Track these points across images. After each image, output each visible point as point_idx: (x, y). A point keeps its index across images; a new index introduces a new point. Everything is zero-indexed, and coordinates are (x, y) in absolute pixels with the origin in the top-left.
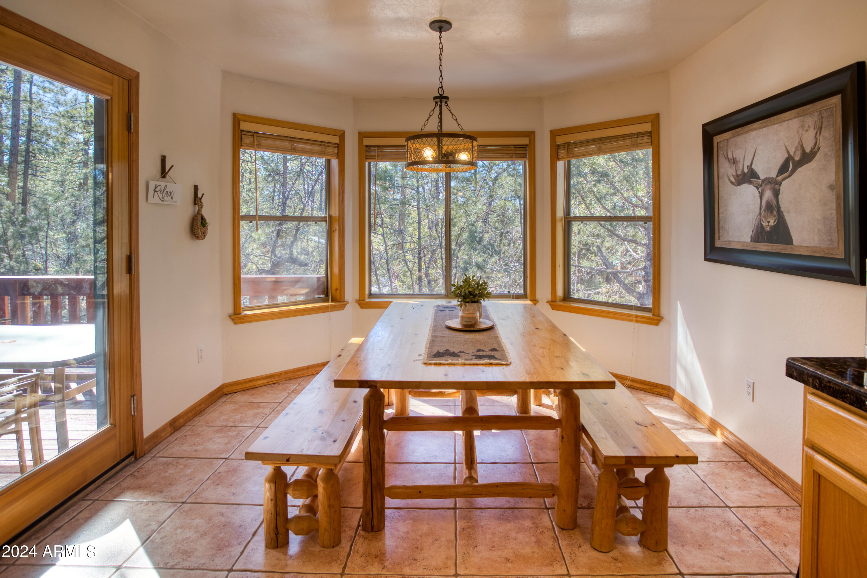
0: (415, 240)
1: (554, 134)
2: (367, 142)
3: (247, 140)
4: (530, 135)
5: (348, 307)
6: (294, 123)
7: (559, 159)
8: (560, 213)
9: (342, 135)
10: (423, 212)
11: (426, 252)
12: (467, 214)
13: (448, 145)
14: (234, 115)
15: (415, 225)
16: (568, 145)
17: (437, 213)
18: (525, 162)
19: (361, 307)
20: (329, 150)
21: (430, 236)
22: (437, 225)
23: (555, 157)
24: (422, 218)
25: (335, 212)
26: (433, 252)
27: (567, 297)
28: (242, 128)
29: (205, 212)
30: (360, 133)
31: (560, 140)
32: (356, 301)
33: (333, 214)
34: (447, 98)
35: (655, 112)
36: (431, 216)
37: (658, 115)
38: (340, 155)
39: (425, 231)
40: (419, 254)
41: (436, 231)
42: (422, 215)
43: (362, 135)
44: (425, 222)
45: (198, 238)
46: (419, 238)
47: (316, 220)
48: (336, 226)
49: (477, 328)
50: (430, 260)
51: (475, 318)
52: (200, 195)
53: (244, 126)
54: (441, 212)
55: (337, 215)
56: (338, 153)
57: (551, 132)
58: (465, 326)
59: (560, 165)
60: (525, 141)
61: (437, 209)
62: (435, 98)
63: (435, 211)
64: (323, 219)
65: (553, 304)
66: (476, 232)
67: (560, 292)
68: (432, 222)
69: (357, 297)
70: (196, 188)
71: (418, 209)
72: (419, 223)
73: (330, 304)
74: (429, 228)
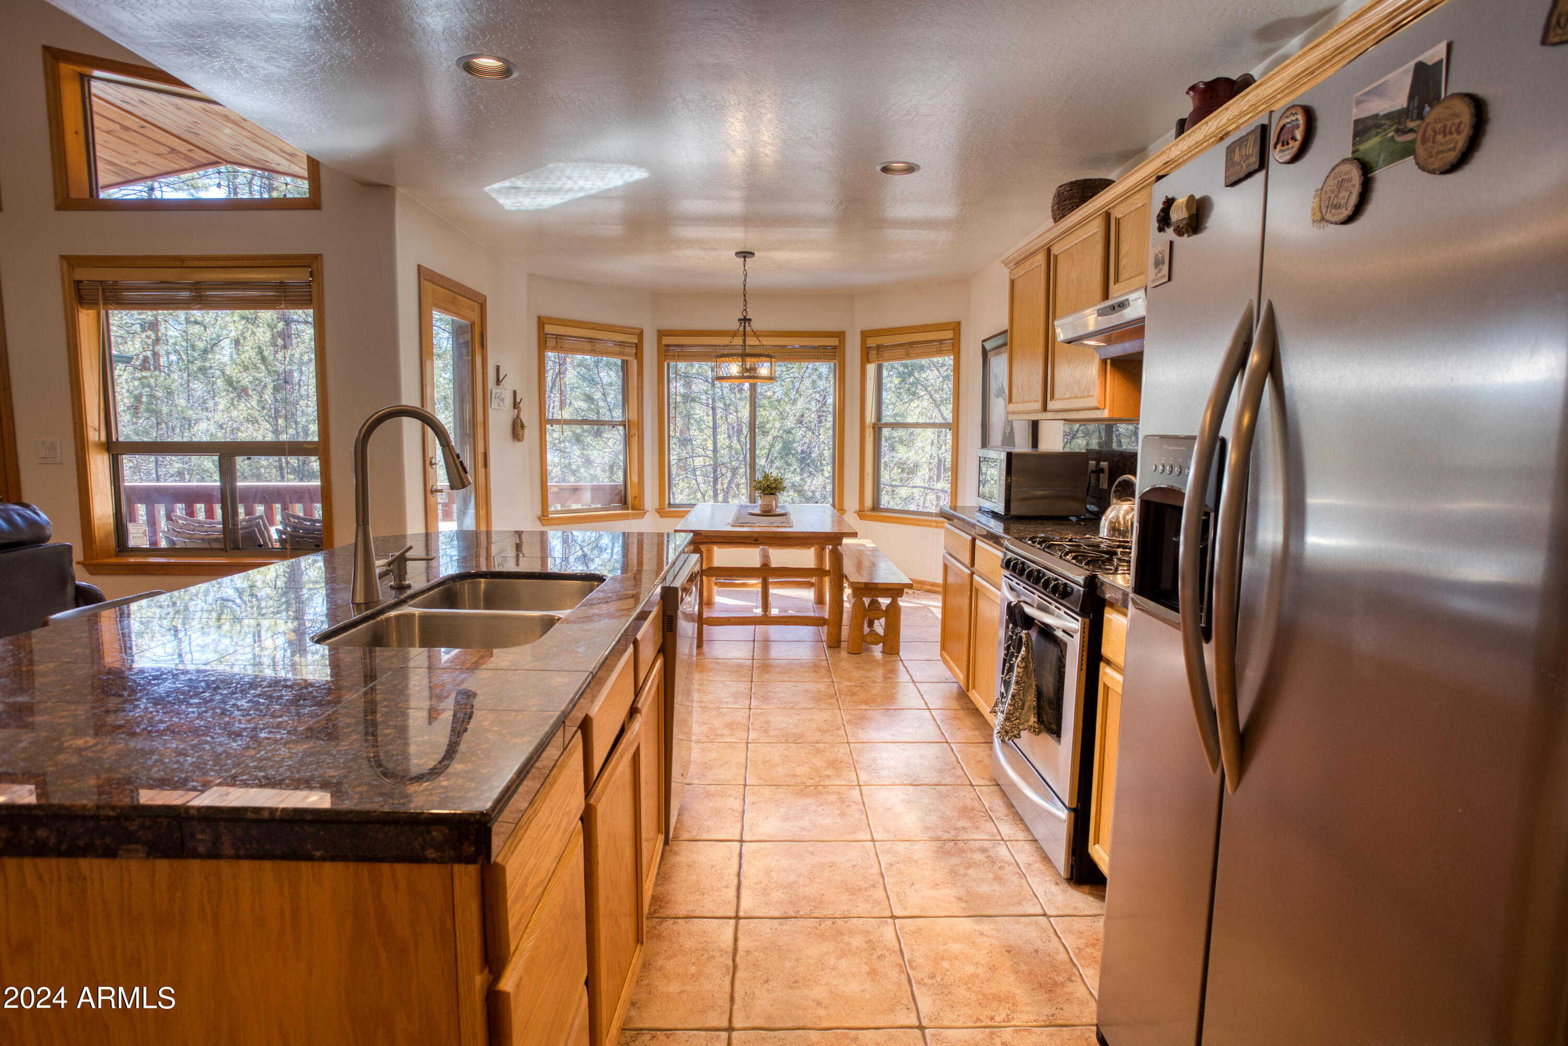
0: (710, 453)
1: (865, 335)
2: (666, 340)
3: (551, 342)
4: (840, 335)
5: (647, 515)
6: (594, 324)
7: (869, 362)
8: (870, 418)
9: (640, 335)
10: (720, 413)
11: (724, 471)
12: (783, 417)
13: (749, 362)
14: (539, 318)
15: (709, 432)
16: (879, 347)
17: (739, 414)
18: (835, 364)
19: (661, 517)
20: (627, 350)
21: (730, 447)
22: (739, 432)
23: (865, 359)
24: (719, 422)
25: (633, 415)
26: (734, 471)
27: (876, 507)
28: (546, 331)
29: (523, 417)
30: (658, 331)
31: (871, 342)
32: (656, 510)
33: (631, 418)
34: (750, 320)
35: (956, 320)
36: (732, 418)
37: (959, 323)
38: (639, 355)
39: (722, 439)
40: (715, 471)
41: (739, 441)
42: (718, 416)
43: (661, 334)
44: (723, 428)
45: (519, 440)
46: (715, 450)
47: (613, 425)
48: (634, 431)
49: (774, 513)
50: (730, 482)
51: (771, 505)
52: (518, 400)
53: (549, 329)
54: (745, 413)
55: (636, 418)
56: (636, 354)
57: (862, 332)
58: (763, 511)
59: (871, 369)
60: (834, 342)
61: (739, 408)
62: (740, 320)
63: (737, 412)
64: (623, 424)
65: (861, 514)
66: (794, 441)
67: (868, 502)
68: (733, 428)
69: (657, 506)
70: (515, 392)
71: (713, 409)
72: (715, 429)
73: (630, 511)
74: (729, 437)
